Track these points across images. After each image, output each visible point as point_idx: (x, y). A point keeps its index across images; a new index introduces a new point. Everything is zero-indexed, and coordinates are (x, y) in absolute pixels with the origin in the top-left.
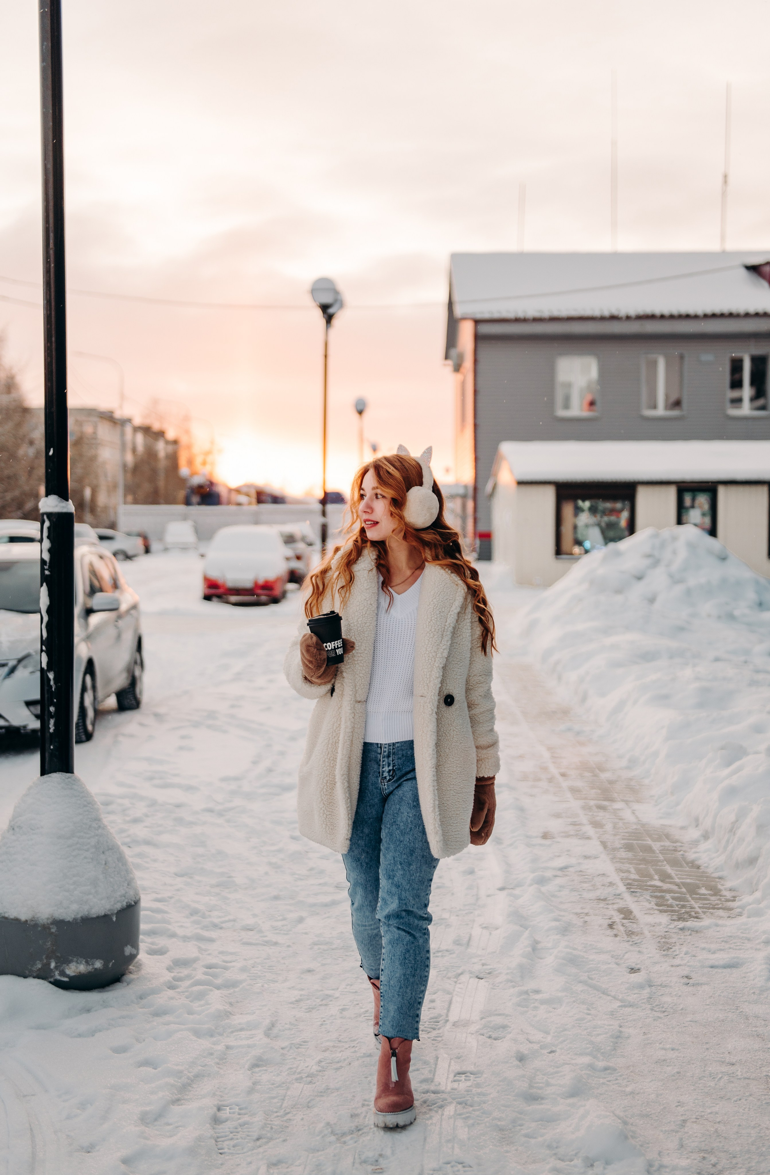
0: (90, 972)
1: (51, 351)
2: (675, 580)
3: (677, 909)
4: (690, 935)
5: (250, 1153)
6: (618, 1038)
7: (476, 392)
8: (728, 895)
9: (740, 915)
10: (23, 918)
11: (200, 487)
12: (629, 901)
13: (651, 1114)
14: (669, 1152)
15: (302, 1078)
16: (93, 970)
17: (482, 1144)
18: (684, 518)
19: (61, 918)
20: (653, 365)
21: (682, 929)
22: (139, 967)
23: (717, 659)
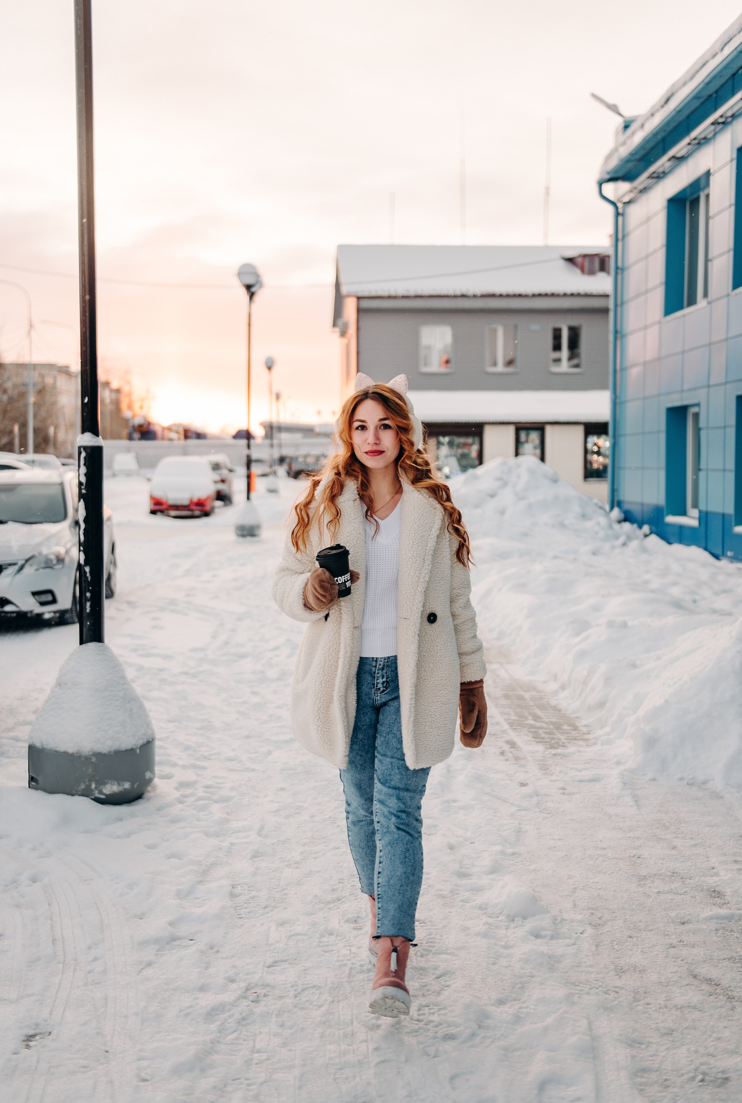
0: (121, 792)
1: (86, 324)
2: (520, 497)
3: (549, 740)
4: (561, 758)
5: (261, 917)
6: (519, 832)
7: (358, 353)
8: (585, 730)
9: (595, 744)
10: (70, 751)
11: (141, 426)
12: (512, 735)
13: (550, 885)
14: (566, 910)
15: (290, 865)
16: (123, 790)
17: (431, 907)
18: (521, 450)
19: (99, 751)
20: (494, 332)
21: (555, 755)
22: (155, 788)
23: (555, 557)
